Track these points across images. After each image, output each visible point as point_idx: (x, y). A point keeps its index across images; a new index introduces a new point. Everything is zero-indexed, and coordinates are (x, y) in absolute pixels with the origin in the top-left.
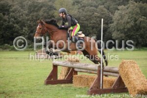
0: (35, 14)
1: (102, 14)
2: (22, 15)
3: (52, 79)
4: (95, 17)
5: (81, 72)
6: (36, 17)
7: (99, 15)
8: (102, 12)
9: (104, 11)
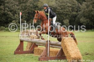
0: (24, 4)
1: (73, 5)
2: (14, 5)
3: (20, 50)
4: (68, 7)
5: (40, 45)
6: (25, 7)
7: (70, 5)
8: (73, 3)
9: (75, 2)
